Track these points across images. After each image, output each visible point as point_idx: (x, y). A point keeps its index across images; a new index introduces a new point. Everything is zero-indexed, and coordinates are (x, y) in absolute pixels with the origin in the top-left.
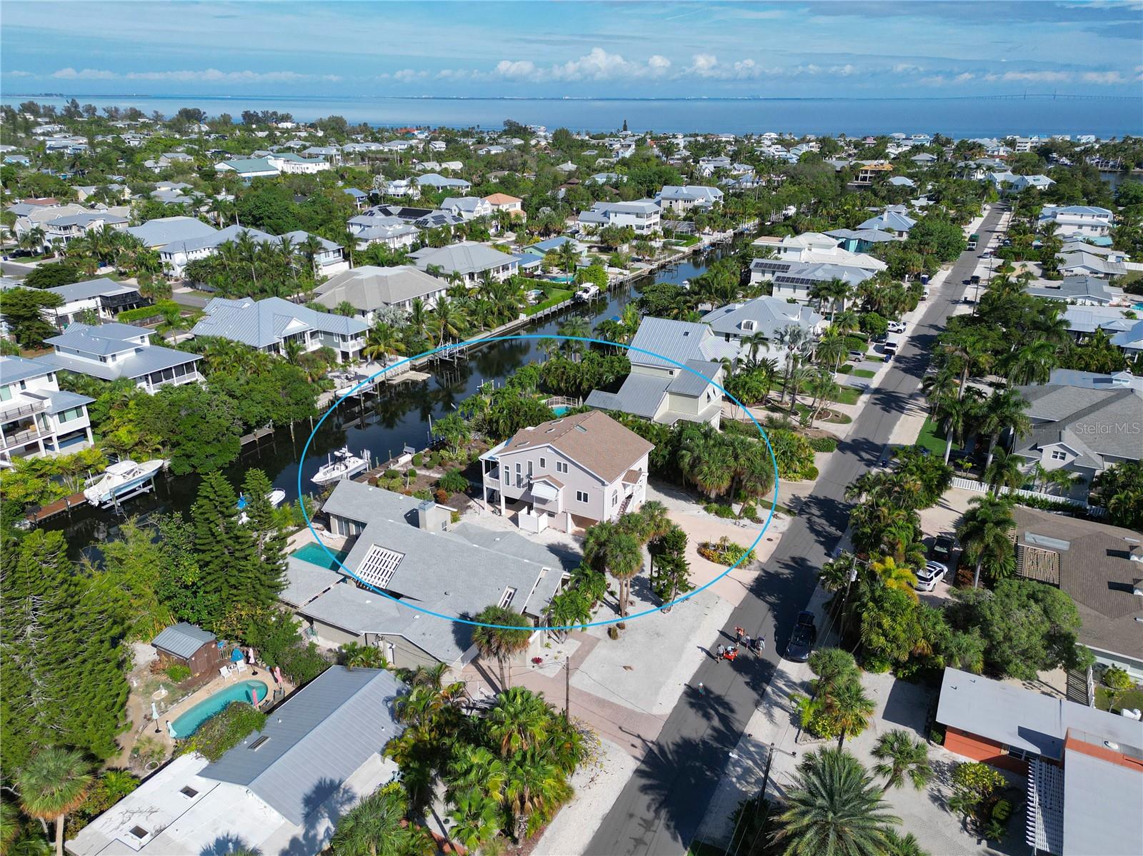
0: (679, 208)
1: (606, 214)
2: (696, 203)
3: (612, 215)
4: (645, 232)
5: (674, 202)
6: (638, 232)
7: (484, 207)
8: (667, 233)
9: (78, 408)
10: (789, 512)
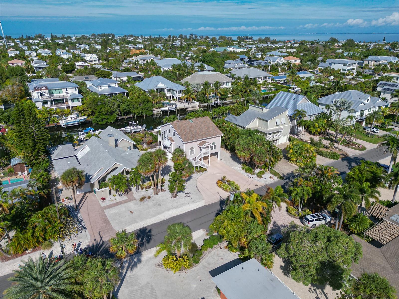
0: (372, 64)
1: (330, 64)
2: (381, 62)
3: (332, 64)
4: (346, 72)
5: (370, 62)
6: (342, 71)
7: (281, 61)
8: (359, 74)
9: (78, 99)
10: (281, 178)
